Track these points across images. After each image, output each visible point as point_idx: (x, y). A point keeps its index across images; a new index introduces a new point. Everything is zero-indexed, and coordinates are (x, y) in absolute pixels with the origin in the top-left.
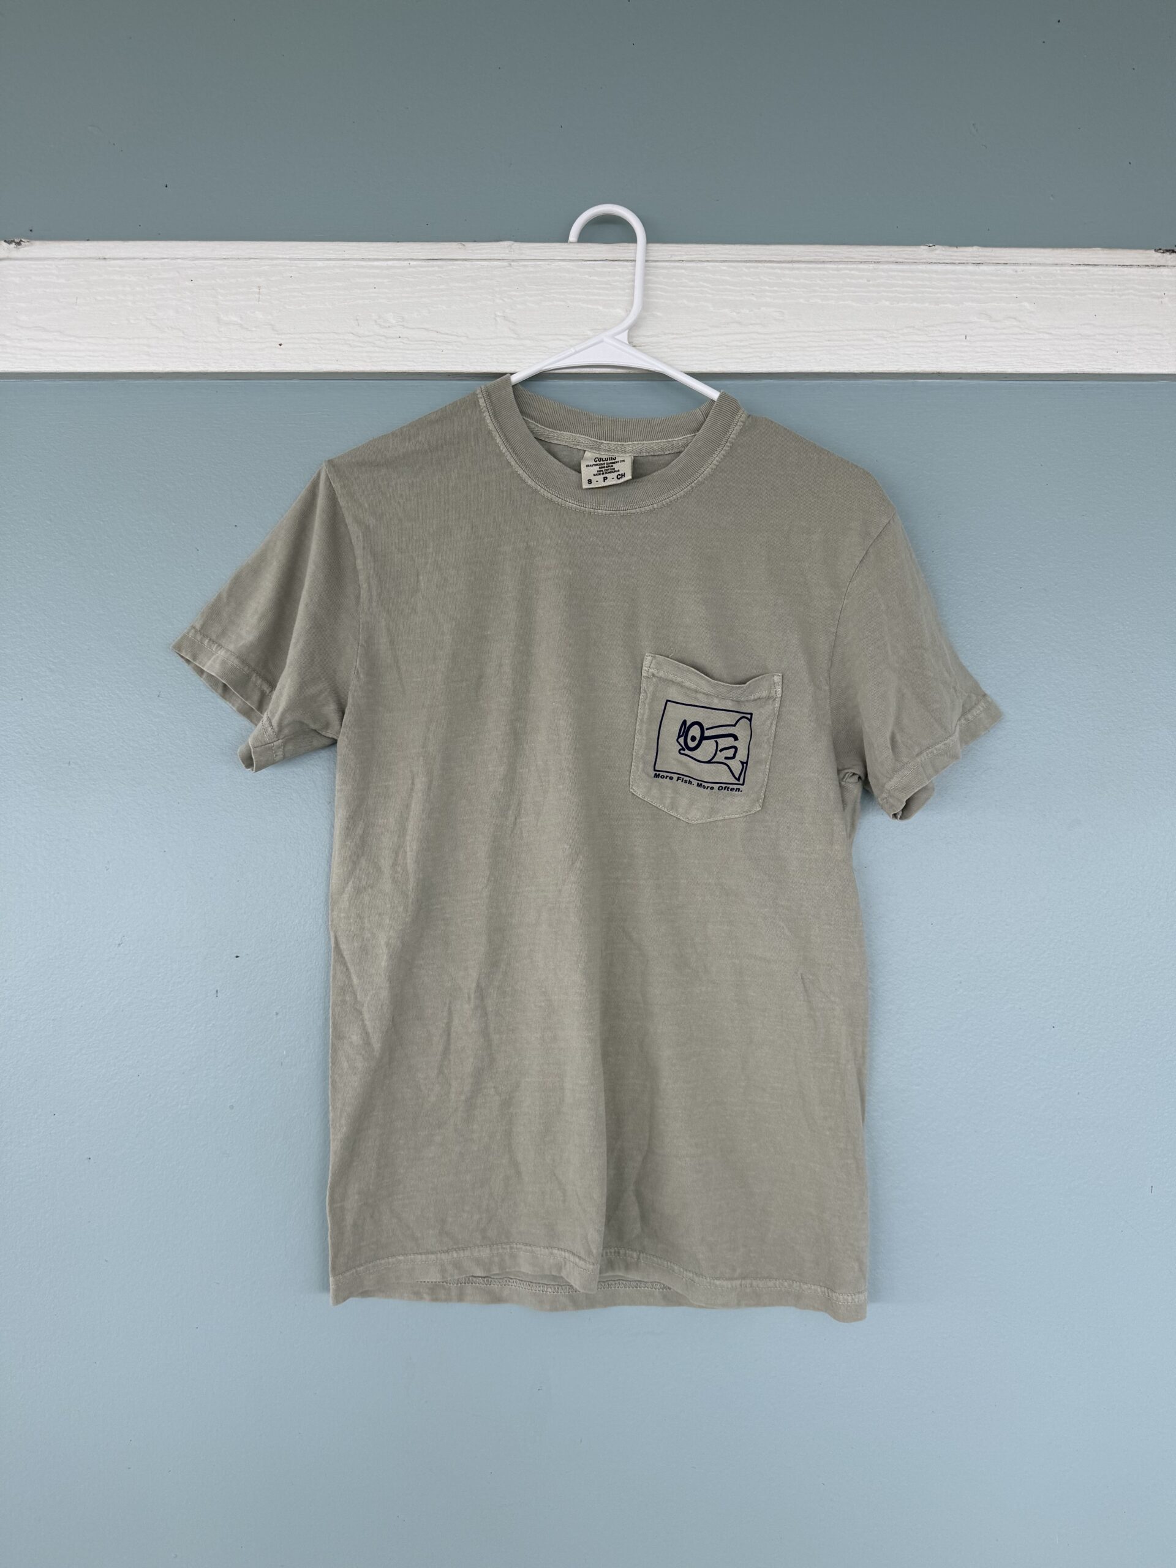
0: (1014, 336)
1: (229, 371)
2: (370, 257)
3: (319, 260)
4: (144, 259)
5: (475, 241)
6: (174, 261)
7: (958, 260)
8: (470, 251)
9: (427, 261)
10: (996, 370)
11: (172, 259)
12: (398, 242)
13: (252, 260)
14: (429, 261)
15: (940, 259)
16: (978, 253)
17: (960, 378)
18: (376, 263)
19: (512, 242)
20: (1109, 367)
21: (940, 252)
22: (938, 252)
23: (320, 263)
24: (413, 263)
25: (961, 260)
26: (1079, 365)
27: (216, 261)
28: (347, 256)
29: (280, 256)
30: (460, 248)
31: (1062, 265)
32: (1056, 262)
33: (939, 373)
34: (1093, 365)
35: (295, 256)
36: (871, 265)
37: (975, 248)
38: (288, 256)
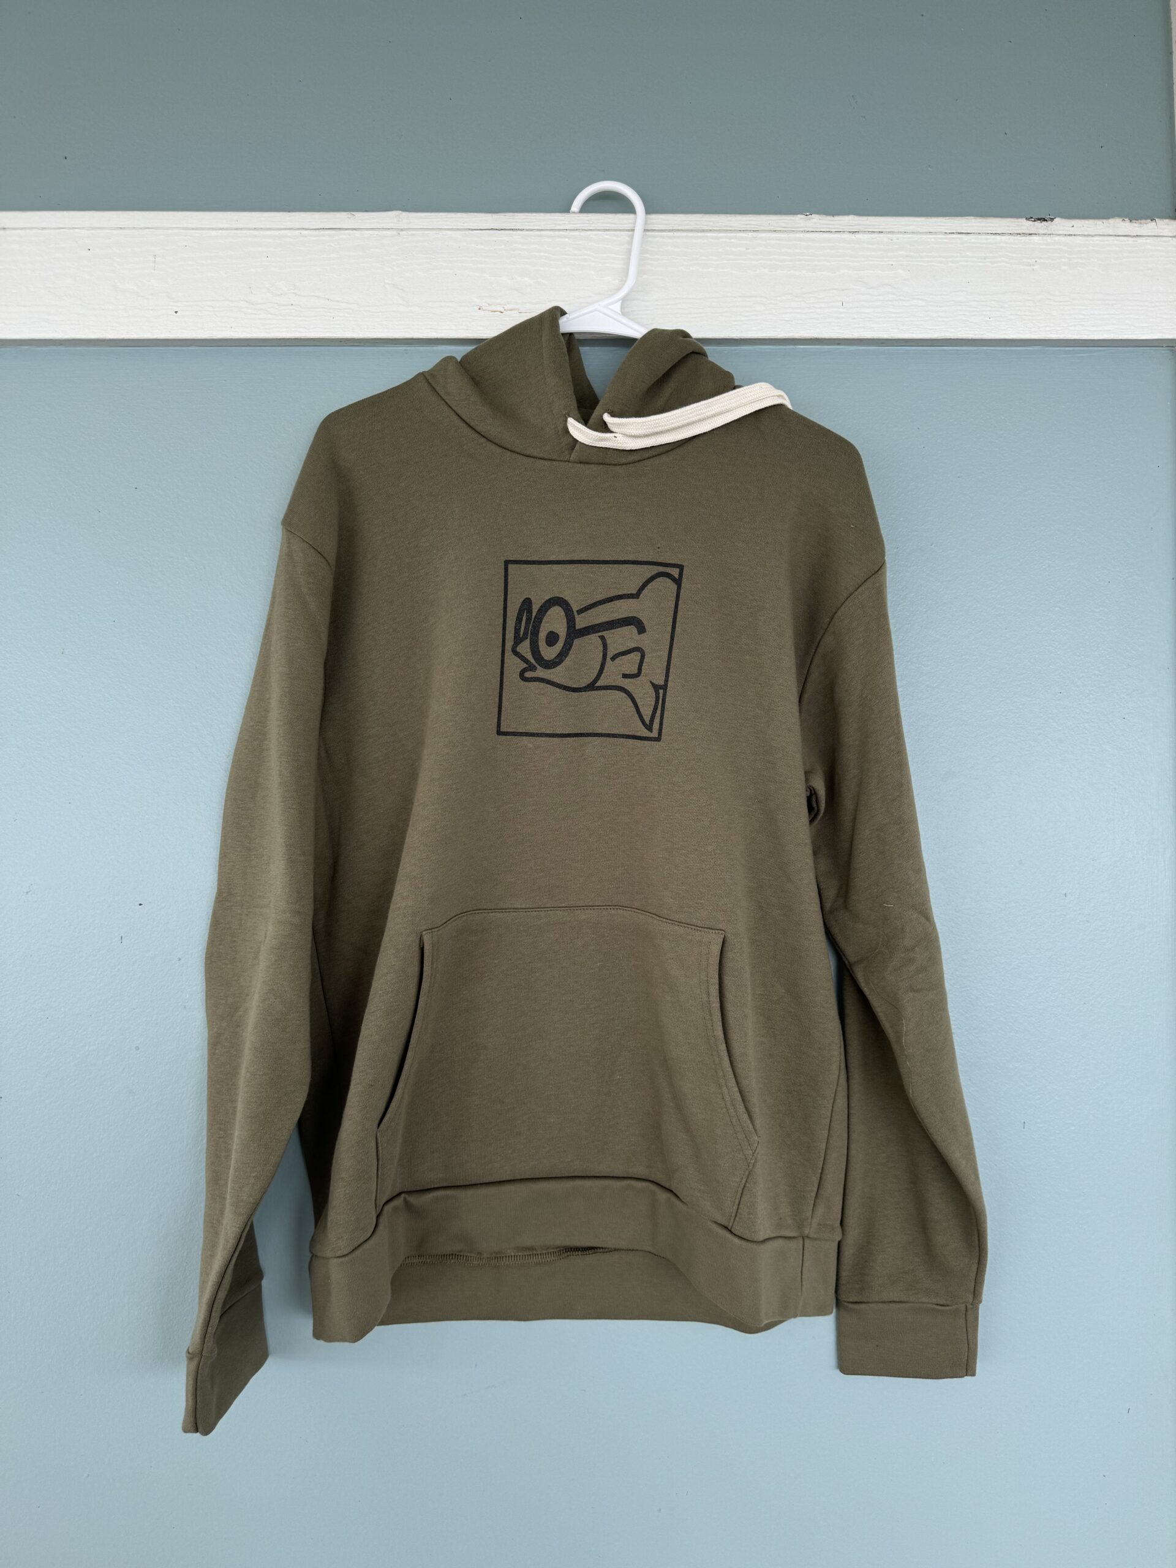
0: (890, 303)
1: (126, 338)
2: (262, 227)
3: (213, 229)
4: (43, 228)
5: (366, 211)
6: (71, 230)
7: (834, 228)
8: (360, 221)
9: (318, 231)
10: (873, 335)
11: (70, 228)
12: (289, 212)
13: (148, 230)
14: (320, 230)
15: (818, 228)
16: (854, 222)
17: (839, 344)
18: (268, 233)
19: (400, 212)
20: (982, 333)
21: (817, 221)
22: (815, 220)
23: (214, 233)
24: (304, 232)
25: (837, 228)
26: (953, 330)
27: (113, 231)
28: (240, 226)
29: (175, 226)
30: (349, 218)
31: (936, 233)
32: (931, 230)
33: (816, 339)
34: (967, 330)
35: (190, 226)
36: (750, 234)
37: (851, 217)
38: (182, 226)
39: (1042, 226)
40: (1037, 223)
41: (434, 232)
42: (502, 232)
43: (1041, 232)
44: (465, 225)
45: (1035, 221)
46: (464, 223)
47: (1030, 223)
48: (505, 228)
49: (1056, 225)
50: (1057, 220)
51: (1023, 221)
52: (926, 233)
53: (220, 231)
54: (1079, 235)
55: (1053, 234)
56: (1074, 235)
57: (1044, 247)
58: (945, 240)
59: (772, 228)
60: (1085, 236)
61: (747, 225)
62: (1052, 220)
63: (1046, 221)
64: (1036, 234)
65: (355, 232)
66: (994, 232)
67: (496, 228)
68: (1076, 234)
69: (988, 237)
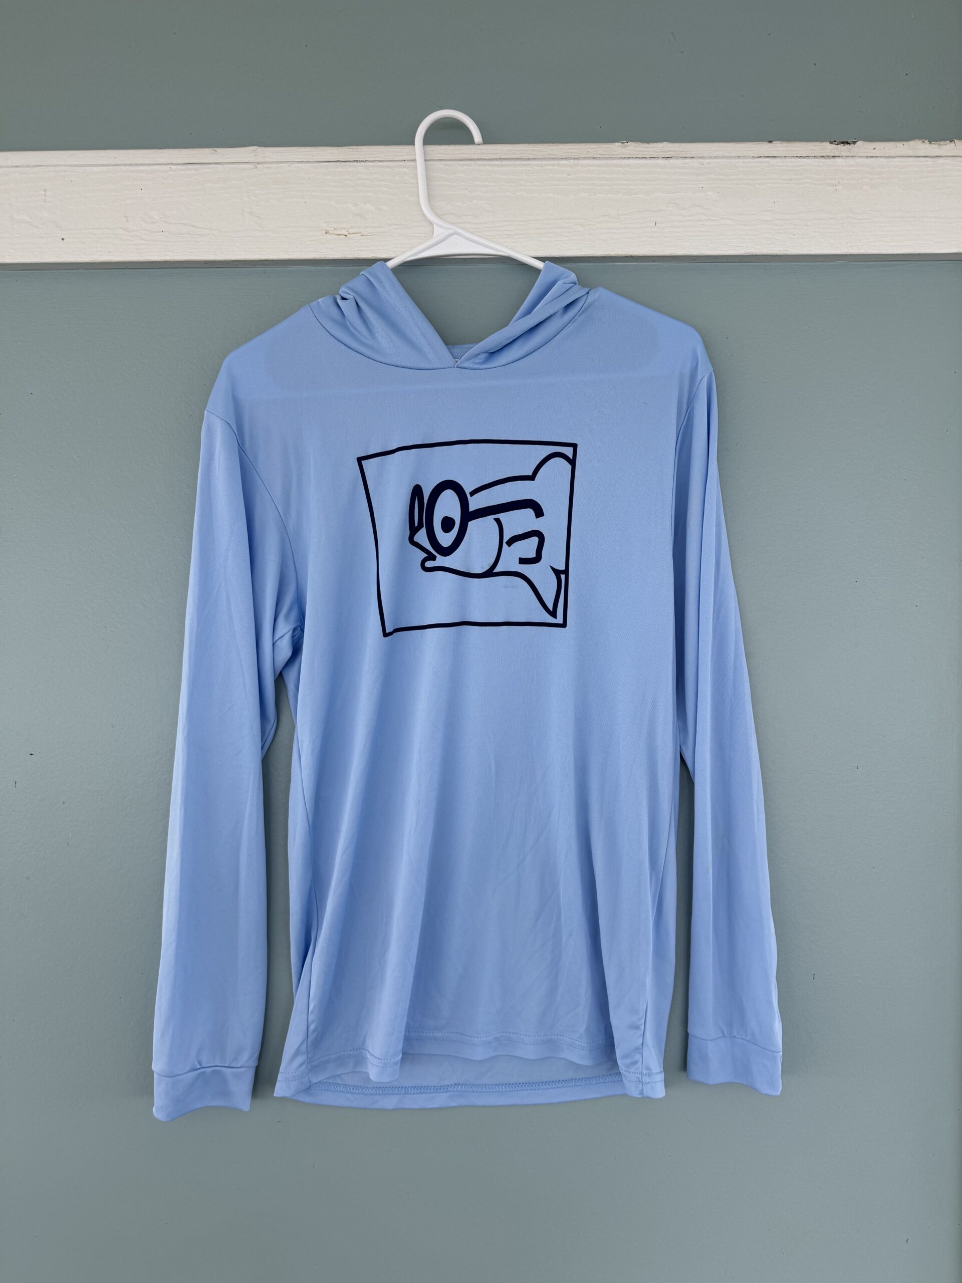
39: (845, 149)
40: (841, 147)
41: (287, 165)
42: (347, 163)
43: (844, 154)
44: (314, 158)
45: (838, 144)
46: (313, 156)
47: (834, 146)
48: (348, 160)
49: (858, 148)
50: (859, 143)
51: (827, 145)
52: (735, 157)
53: (100, 167)
54: (881, 157)
55: (855, 156)
56: (876, 157)
57: (846, 168)
58: (753, 164)
59: (591, 155)
60: (886, 157)
61: (568, 153)
62: (854, 143)
63: (849, 144)
64: (839, 157)
65: (217, 166)
66: (799, 156)
67: (341, 160)
68: (877, 155)
69: (794, 160)
